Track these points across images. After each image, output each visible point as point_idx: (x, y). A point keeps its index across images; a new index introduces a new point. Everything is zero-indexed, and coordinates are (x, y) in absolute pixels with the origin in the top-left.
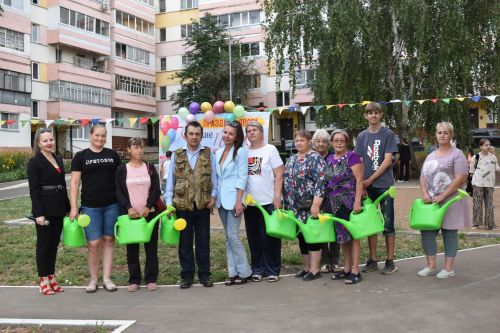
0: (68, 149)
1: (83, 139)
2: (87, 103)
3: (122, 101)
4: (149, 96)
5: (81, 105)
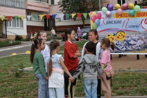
0: (4, 33)
1: (12, 27)
2: (13, 7)
3: (31, 5)
4: (45, 3)
5: (9, 8)
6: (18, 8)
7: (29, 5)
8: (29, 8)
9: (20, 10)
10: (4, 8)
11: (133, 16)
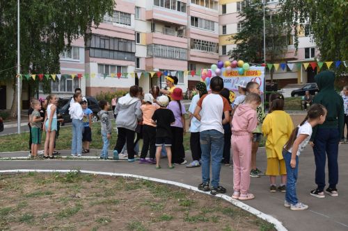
2: (171, 58)
3: (195, 56)
4: (214, 53)
5: (167, 60)
6: (177, 59)
7: (192, 56)
8: (192, 59)
9: (179, 61)
10: (160, 59)
11: (243, 75)
